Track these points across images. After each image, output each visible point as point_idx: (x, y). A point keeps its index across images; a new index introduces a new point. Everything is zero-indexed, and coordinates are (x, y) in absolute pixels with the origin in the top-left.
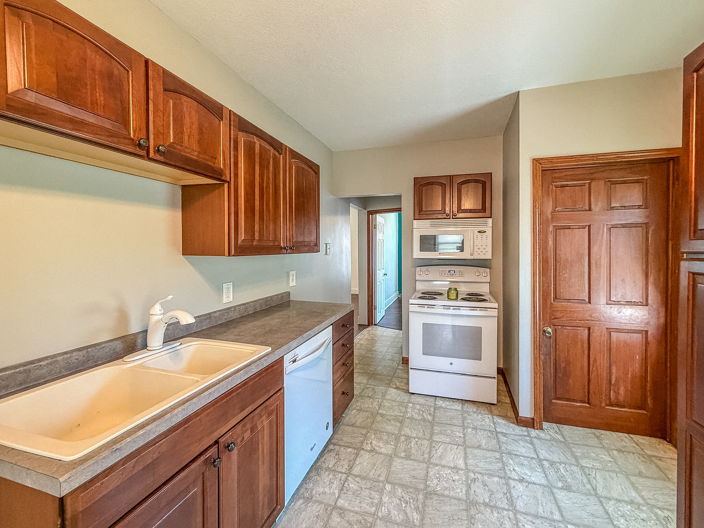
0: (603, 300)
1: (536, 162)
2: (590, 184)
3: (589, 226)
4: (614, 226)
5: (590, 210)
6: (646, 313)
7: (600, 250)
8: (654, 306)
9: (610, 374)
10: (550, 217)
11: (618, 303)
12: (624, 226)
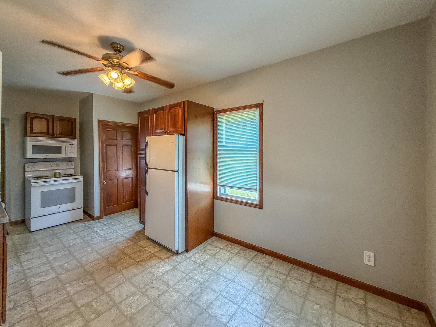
0: (121, 169)
1: (99, 121)
2: (117, 131)
3: (117, 145)
4: (123, 145)
5: (117, 139)
6: (132, 171)
7: (120, 153)
8: (134, 169)
9: (123, 193)
10: (104, 141)
11: (125, 169)
12: (126, 145)
